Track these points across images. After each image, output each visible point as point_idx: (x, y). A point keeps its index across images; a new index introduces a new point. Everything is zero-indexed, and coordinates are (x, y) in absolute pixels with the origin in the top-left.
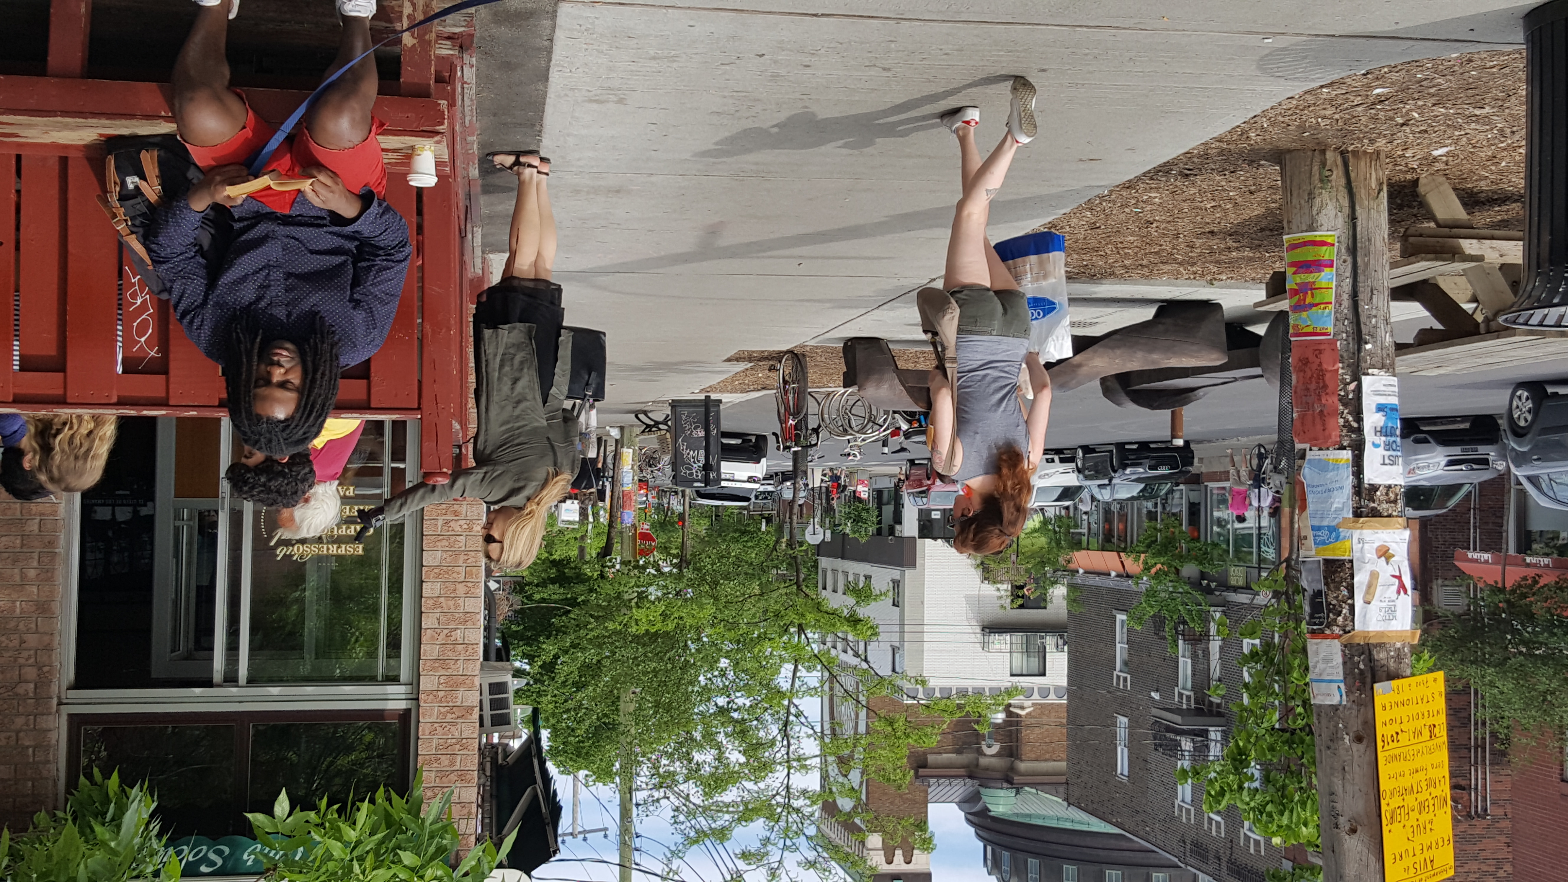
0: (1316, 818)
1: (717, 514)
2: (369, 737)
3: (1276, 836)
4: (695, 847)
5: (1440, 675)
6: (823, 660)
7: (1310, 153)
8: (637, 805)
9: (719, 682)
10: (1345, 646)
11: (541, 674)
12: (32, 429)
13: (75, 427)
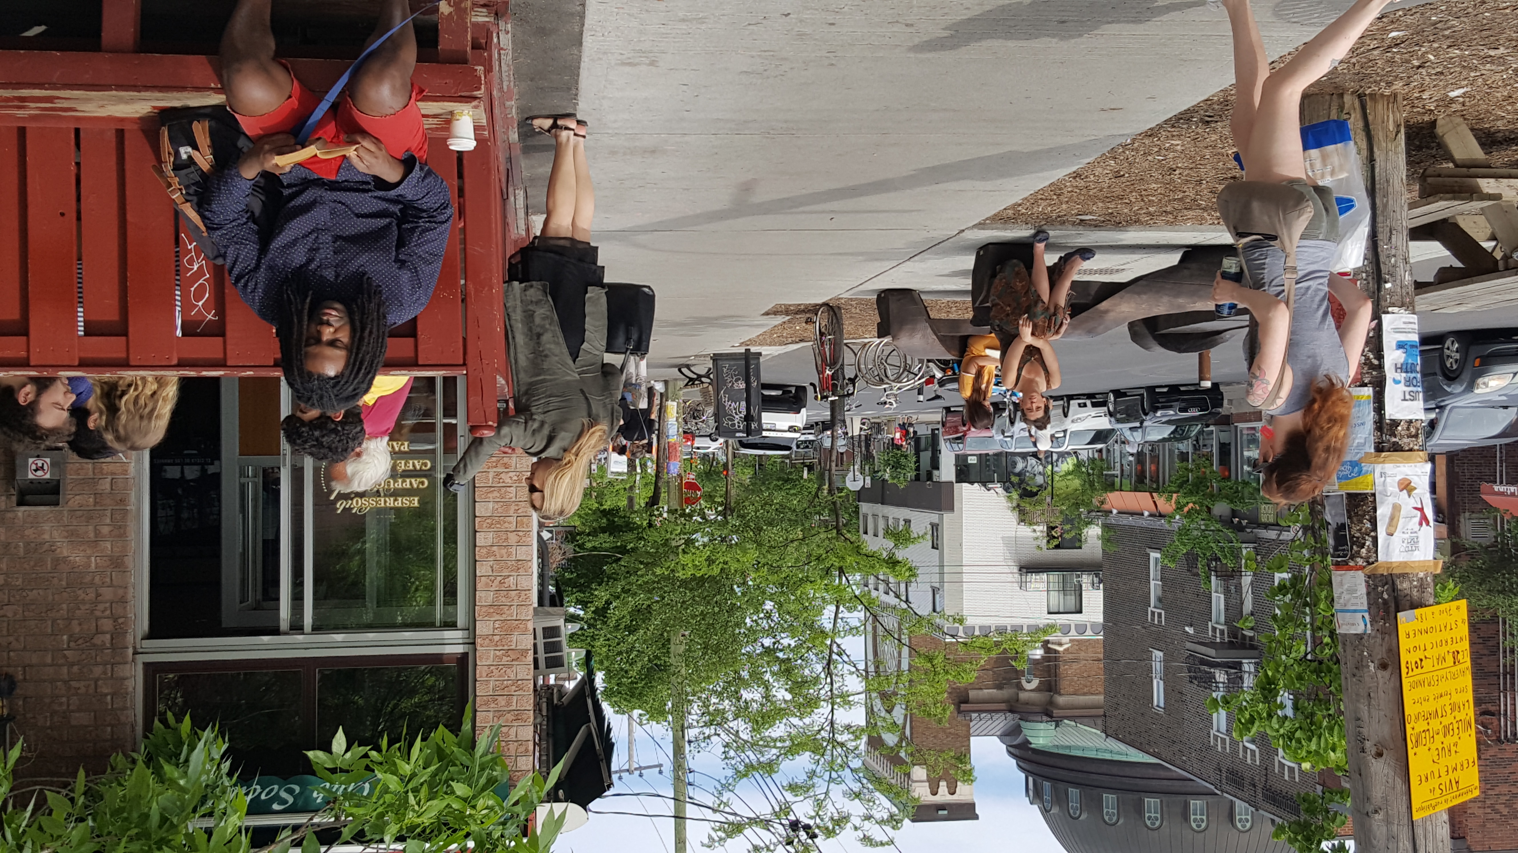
0: (1343, 743)
1: (760, 463)
2: (430, 680)
3: (1305, 761)
4: (745, 779)
5: (1463, 603)
6: (863, 600)
7: (1328, 97)
8: (690, 742)
9: (764, 624)
10: (1369, 577)
11: (594, 618)
12: (98, 391)
13: (140, 389)
